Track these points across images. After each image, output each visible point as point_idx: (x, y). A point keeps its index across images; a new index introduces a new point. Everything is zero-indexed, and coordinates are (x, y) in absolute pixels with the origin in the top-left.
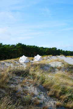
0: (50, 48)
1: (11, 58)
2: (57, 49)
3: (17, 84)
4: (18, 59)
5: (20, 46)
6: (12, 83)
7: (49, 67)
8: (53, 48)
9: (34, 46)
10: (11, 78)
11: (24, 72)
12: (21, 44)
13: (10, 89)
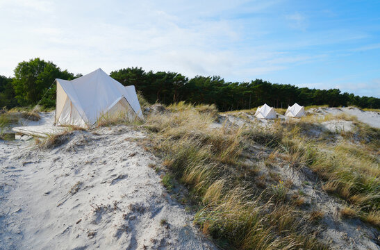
0: (324, 91)
1: (240, 108)
2: (342, 93)
3: (257, 160)
4: (253, 110)
5: (258, 86)
6: (248, 158)
7: (321, 131)
8: (331, 91)
9: (289, 86)
10: (246, 146)
11: (271, 137)
12: (261, 81)
13: (245, 167)
